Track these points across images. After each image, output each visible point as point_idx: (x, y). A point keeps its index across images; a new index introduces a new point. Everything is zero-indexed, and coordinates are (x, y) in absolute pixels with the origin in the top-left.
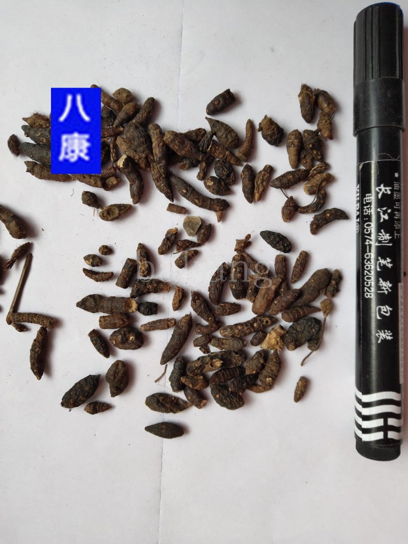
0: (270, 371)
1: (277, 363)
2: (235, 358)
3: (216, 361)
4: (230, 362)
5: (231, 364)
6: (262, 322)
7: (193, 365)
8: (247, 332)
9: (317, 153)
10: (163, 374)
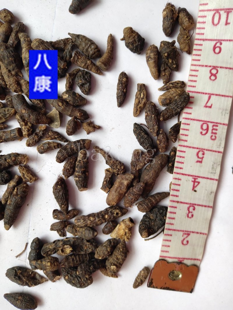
0: (115, 259)
1: (123, 253)
2: (86, 245)
3: (67, 247)
4: (81, 248)
5: (82, 251)
6: (113, 213)
7: (48, 247)
8: (99, 223)
9: (172, 62)
10: (24, 251)
